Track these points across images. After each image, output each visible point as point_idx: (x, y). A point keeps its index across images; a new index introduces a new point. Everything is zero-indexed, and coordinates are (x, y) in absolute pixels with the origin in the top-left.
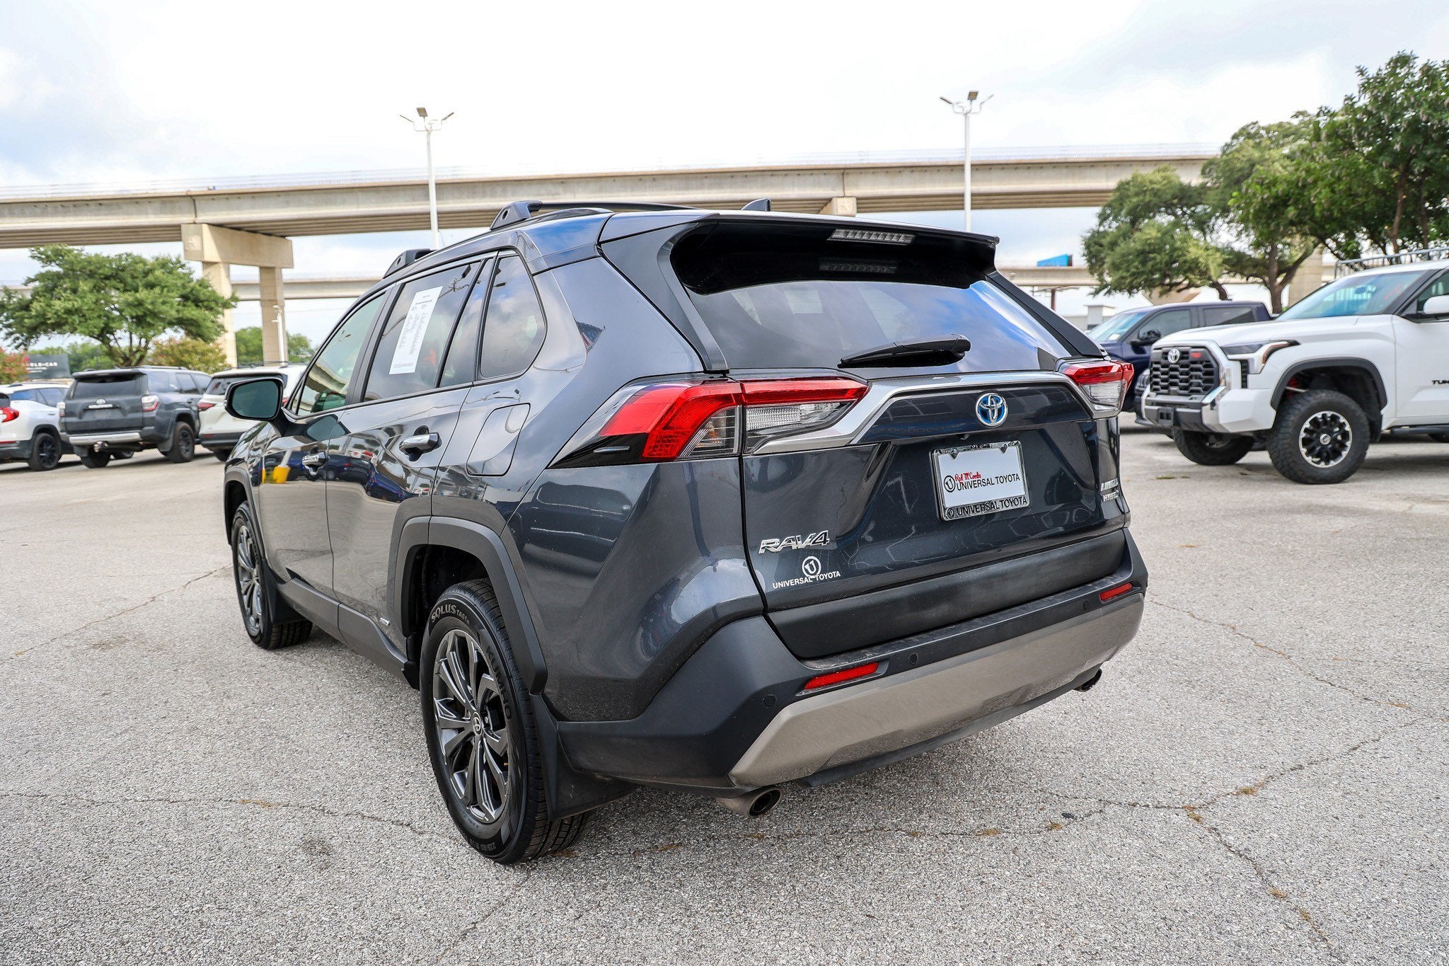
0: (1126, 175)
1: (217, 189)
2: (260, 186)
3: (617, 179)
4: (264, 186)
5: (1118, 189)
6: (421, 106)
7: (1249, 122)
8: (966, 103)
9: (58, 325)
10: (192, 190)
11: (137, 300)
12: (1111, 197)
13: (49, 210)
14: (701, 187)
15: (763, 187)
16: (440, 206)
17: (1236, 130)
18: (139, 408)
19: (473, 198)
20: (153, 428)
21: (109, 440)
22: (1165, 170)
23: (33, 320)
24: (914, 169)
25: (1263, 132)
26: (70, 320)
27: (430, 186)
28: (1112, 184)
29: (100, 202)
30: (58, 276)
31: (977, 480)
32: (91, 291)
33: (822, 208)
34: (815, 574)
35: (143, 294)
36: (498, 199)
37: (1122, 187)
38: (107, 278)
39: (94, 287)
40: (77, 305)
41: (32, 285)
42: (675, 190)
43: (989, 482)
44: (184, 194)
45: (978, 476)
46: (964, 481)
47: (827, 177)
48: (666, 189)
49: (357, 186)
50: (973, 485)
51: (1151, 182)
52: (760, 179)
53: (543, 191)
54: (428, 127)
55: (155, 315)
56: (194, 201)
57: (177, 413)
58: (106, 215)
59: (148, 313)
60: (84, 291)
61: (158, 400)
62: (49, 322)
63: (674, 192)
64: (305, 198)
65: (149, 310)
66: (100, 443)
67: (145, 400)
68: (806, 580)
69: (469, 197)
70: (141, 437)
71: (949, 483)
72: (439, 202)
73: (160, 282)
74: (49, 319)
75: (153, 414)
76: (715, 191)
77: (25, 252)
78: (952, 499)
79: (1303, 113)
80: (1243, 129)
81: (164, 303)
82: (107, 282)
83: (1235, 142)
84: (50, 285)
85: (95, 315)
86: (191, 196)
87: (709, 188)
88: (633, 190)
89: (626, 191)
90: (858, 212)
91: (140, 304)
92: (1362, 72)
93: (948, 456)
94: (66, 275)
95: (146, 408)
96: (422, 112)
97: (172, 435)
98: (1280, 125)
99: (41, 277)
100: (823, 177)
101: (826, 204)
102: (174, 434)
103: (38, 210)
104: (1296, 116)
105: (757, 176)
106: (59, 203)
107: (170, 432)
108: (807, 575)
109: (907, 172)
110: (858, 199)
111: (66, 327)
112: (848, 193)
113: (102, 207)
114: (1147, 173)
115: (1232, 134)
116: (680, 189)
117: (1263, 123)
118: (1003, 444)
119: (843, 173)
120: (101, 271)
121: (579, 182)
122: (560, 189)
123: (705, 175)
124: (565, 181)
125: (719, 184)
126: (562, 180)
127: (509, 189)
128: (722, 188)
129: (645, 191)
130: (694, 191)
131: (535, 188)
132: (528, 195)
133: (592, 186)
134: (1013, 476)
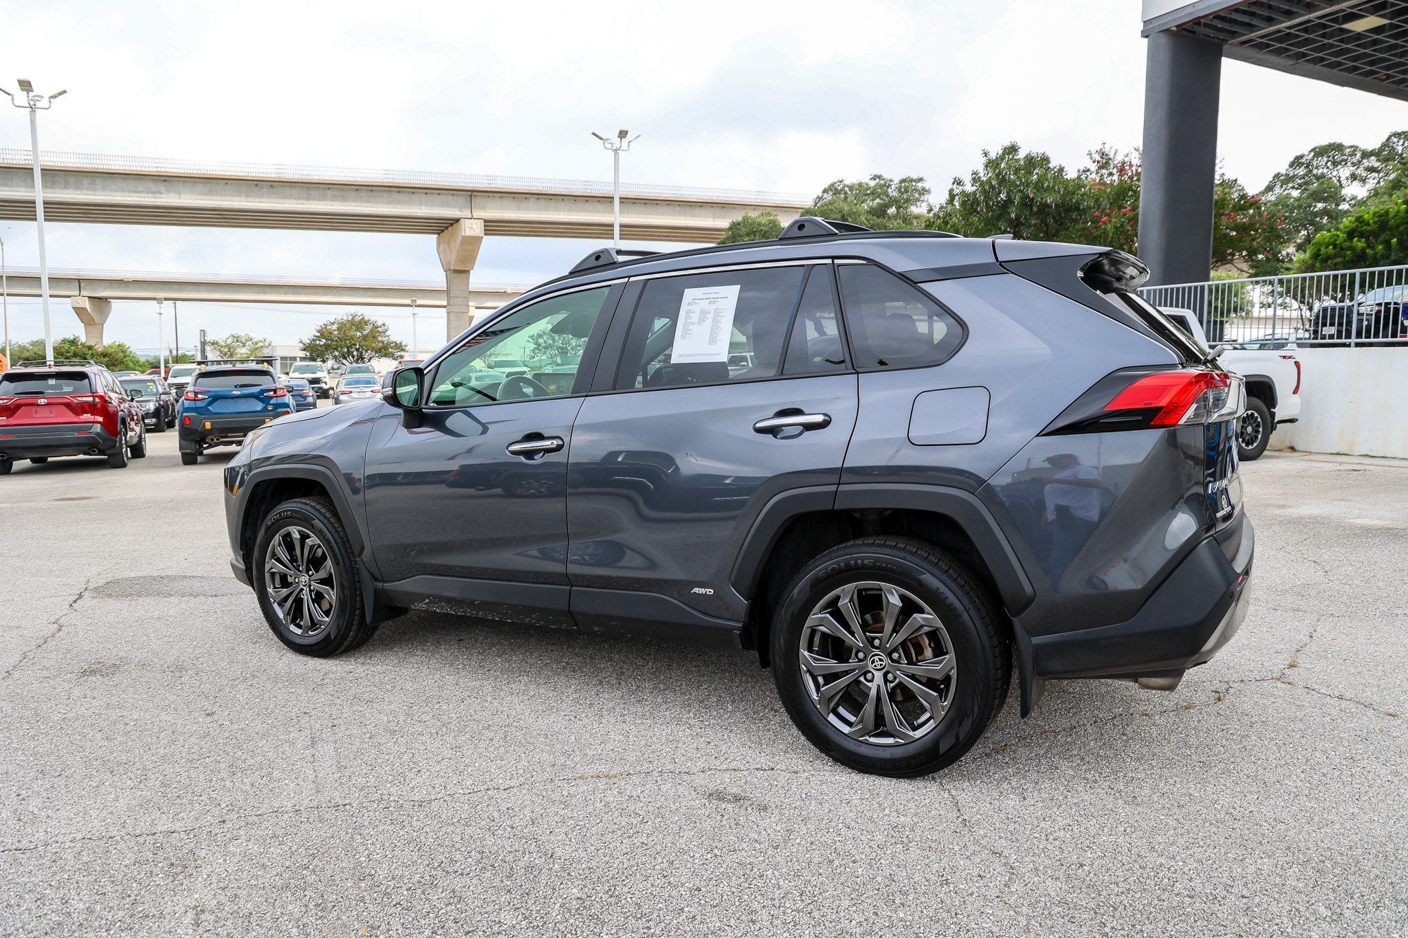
0: (738, 217)
3: (230, 182)
5: (730, 229)
6: (24, 77)
7: (836, 181)
8: (617, 141)
12: (724, 235)
14: (324, 198)
15: (389, 203)
17: (826, 186)
19: (52, 188)
22: (769, 214)
24: (540, 196)
25: (846, 189)
28: (723, 223)
33: (447, 228)
37: (734, 226)
42: (295, 199)
47: (455, 198)
48: (284, 198)
51: (759, 224)
52: (386, 194)
53: (141, 188)
54: (31, 104)
63: (293, 201)
76: (337, 203)
79: (879, 177)
80: (832, 185)
83: (825, 195)
87: (331, 200)
88: (247, 196)
89: (239, 196)
90: (485, 234)
92: (986, 154)
96: (25, 85)
98: (860, 185)
100: (450, 198)
101: (452, 224)
104: (874, 178)
105: (384, 191)
109: (533, 199)
110: (485, 221)
112: (476, 214)
114: (753, 214)
115: (823, 189)
116: (299, 198)
117: (847, 182)
119: (472, 195)
121: (184, 182)
122: (162, 187)
123: (329, 186)
124: (167, 178)
125: (343, 197)
126: (164, 178)
127: (99, 182)
128: (346, 201)
129: (262, 197)
130: (316, 202)
131: (131, 184)
132: (123, 191)
133: (200, 187)
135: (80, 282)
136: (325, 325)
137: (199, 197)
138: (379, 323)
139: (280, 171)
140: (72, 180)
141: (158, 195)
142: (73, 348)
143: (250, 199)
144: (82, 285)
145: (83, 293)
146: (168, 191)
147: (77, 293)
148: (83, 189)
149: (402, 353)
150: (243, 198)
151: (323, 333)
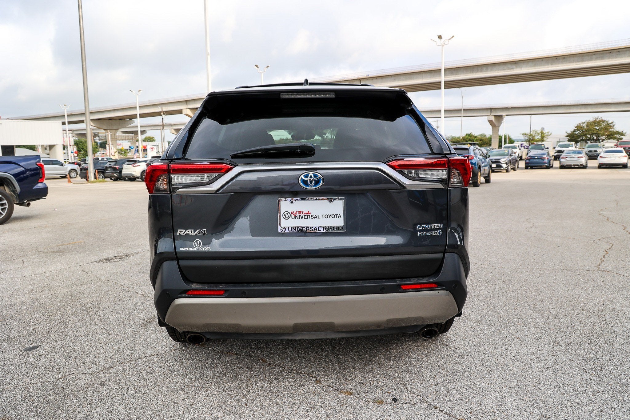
1: (369, 75)
2: (385, 73)
3: (544, 59)
4: (386, 73)
6: (439, 35)
10: (360, 77)
16: (446, 79)
19: (472, 73)
27: (442, 70)
31: (307, 215)
34: (198, 247)
36: (484, 73)
42: (576, 62)
43: (316, 217)
44: (357, 78)
45: (309, 213)
46: (297, 215)
48: (570, 62)
49: (422, 71)
50: (304, 217)
54: (442, 43)
56: (360, 81)
63: (575, 63)
64: (402, 77)
68: (194, 249)
69: (470, 73)
72: (445, 77)
78: (286, 224)
86: (359, 79)
87: (595, 60)
88: (552, 64)
89: (548, 65)
93: (287, 202)
96: (440, 37)
108: (195, 247)
116: (578, 62)
121: (524, 62)
122: (514, 66)
123: (594, 53)
124: (516, 62)
125: (602, 57)
126: (515, 62)
127: (490, 68)
128: (603, 59)
129: (559, 64)
130: (586, 62)
131: (502, 67)
132: (498, 70)
133: (530, 64)
134: (336, 216)
135: (491, 110)
136: (580, 124)
137: (530, 68)
138: (610, 122)
139: (569, 50)
140: (479, 69)
141: (512, 70)
142: (469, 137)
143: (553, 66)
144: (492, 111)
145: (492, 114)
146: (517, 67)
147: (490, 114)
148: (483, 72)
149: (622, 137)
150: (550, 66)
151: (579, 128)
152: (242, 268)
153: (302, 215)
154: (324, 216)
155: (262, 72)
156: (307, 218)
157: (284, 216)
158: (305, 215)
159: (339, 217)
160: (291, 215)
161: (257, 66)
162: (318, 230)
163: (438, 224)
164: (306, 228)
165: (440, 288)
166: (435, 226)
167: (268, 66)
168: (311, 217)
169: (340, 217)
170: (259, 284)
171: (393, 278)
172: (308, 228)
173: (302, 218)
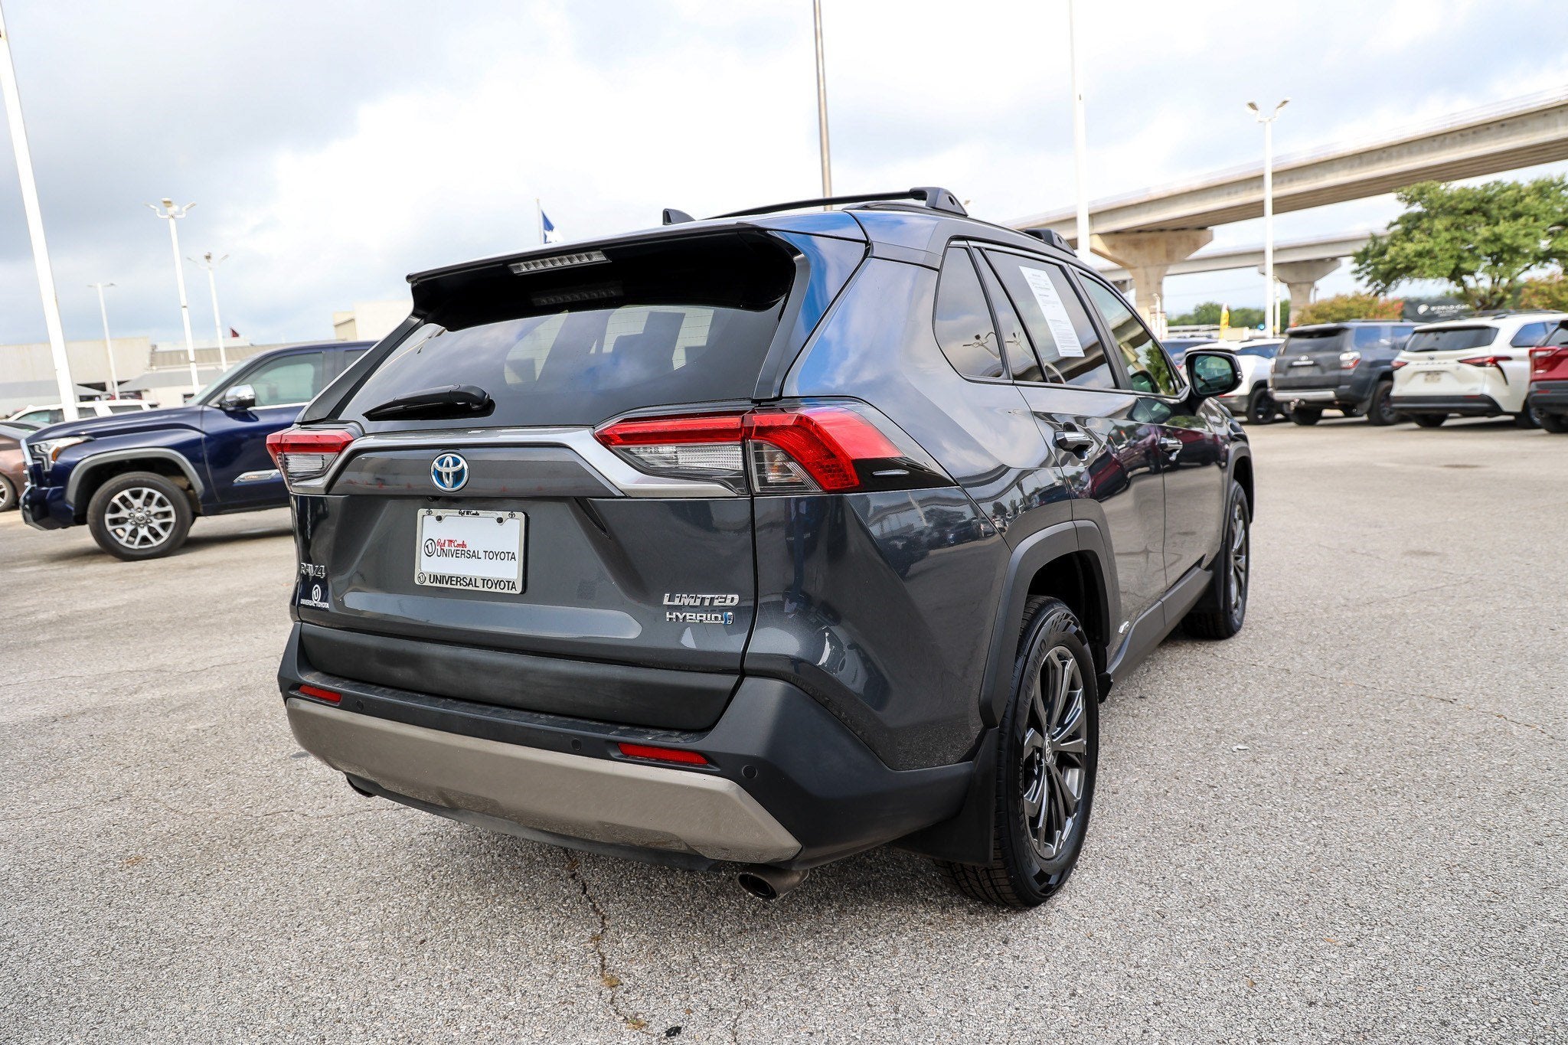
9: (1408, 270)
11: (1495, 235)
13: (1447, 141)
18: (1337, 365)
20: (1348, 387)
21: (1306, 398)
23: (1386, 266)
26: (1420, 264)
29: (1503, 122)
30: (1419, 217)
31: (461, 550)
32: (1447, 230)
34: (316, 600)
35: (1503, 227)
38: (1469, 212)
39: (1452, 225)
40: (1428, 246)
41: (1393, 229)
43: (474, 555)
45: (464, 545)
46: (446, 548)
50: (455, 554)
55: (1515, 250)
57: (1382, 371)
58: (1507, 136)
59: (1506, 248)
60: (1438, 231)
61: (1359, 357)
62: (1399, 266)
65: (1507, 245)
66: (1297, 400)
67: (1344, 357)
70: (1336, 396)
71: (430, 546)
73: (1529, 210)
74: (1399, 264)
75: (1351, 372)
77: (1391, 197)
78: (428, 566)
81: (1526, 235)
82: (1468, 217)
84: (1410, 225)
85: (1447, 256)
91: (1497, 238)
93: (433, 518)
94: (1427, 215)
95: (1344, 365)
97: (1371, 395)
99: (1404, 219)
102: (1374, 396)
103: (1436, 144)
106: (1458, 133)
107: (1370, 392)
111: (1415, 271)
113: (1505, 128)
118: (500, 514)
120: (1461, 206)
134: (507, 554)
152: (365, 650)
153: (453, 549)
154: (487, 553)
155: (1266, 120)
156: (459, 555)
157: (426, 549)
158: (458, 549)
159: (512, 558)
160: (437, 547)
161: (1252, 106)
162: (476, 586)
163: (724, 596)
164: (457, 578)
165: (708, 768)
166: (712, 599)
167: (1285, 102)
168: (466, 554)
169: (514, 558)
170: (390, 691)
171: (613, 722)
172: (459, 579)
173: (452, 556)
